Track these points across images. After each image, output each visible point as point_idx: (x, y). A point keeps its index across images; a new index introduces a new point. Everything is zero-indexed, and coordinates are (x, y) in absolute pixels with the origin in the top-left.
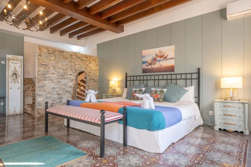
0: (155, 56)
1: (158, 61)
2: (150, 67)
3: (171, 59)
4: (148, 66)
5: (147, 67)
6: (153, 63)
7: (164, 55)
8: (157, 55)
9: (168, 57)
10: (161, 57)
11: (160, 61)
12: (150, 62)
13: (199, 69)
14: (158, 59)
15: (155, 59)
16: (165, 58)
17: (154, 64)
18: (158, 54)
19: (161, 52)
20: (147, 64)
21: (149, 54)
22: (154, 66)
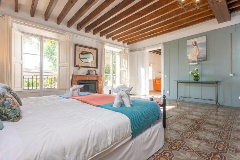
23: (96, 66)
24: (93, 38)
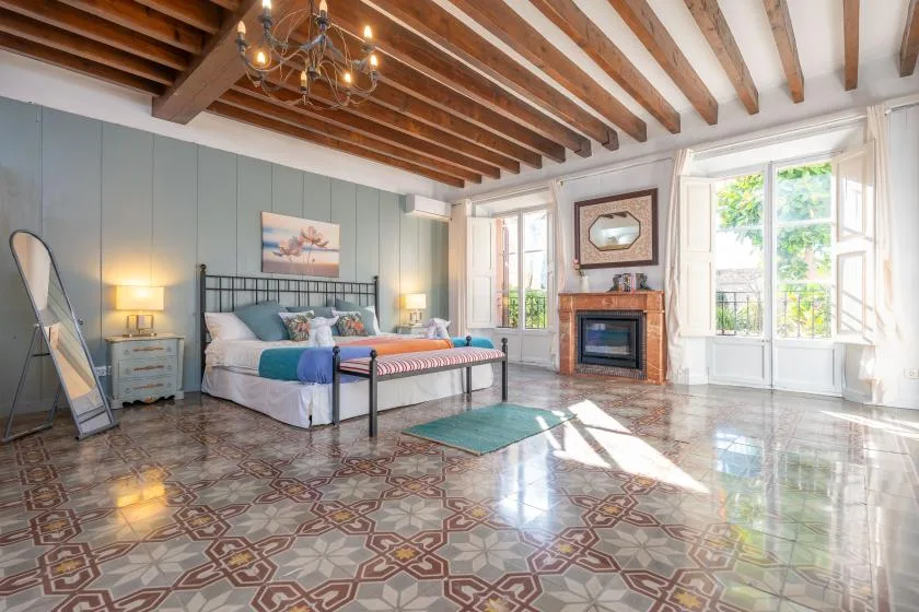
0: (298, 236)
1: (305, 249)
2: (285, 258)
3: (334, 250)
4: (280, 255)
5: (278, 258)
6: (294, 251)
7: (319, 240)
8: (303, 235)
9: (327, 246)
10: (314, 241)
11: (310, 249)
12: (286, 247)
13: (376, 278)
14: (307, 244)
15: (300, 244)
16: (323, 246)
17: (297, 254)
18: (306, 233)
19: (314, 232)
20: (277, 251)
21: (284, 227)
22: (295, 259)
23: (651, 258)
24: (642, 156)
